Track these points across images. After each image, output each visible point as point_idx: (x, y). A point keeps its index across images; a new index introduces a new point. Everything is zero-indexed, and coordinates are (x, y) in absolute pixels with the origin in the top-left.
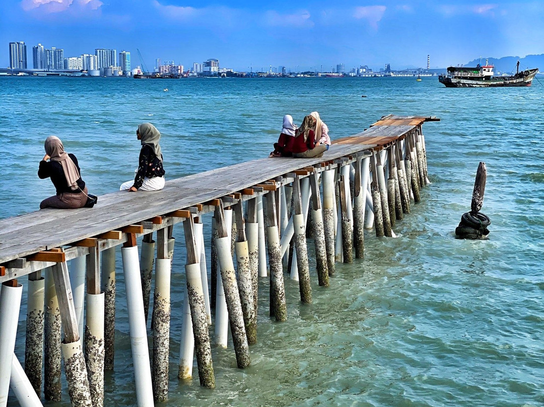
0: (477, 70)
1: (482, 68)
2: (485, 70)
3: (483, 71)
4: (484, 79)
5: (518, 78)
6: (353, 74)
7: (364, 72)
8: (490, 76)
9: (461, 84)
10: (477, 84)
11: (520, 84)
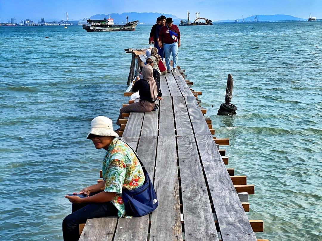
0: (105, 22)
1: (107, 20)
2: (109, 21)
3: (108, 22)
4: (109, 27)
5: (128, 26)
6: (21, 24)
7: (29, 23)
8: (112, 25)
9: (96, 30)
10: (105, 30)
11: (129, 30)
